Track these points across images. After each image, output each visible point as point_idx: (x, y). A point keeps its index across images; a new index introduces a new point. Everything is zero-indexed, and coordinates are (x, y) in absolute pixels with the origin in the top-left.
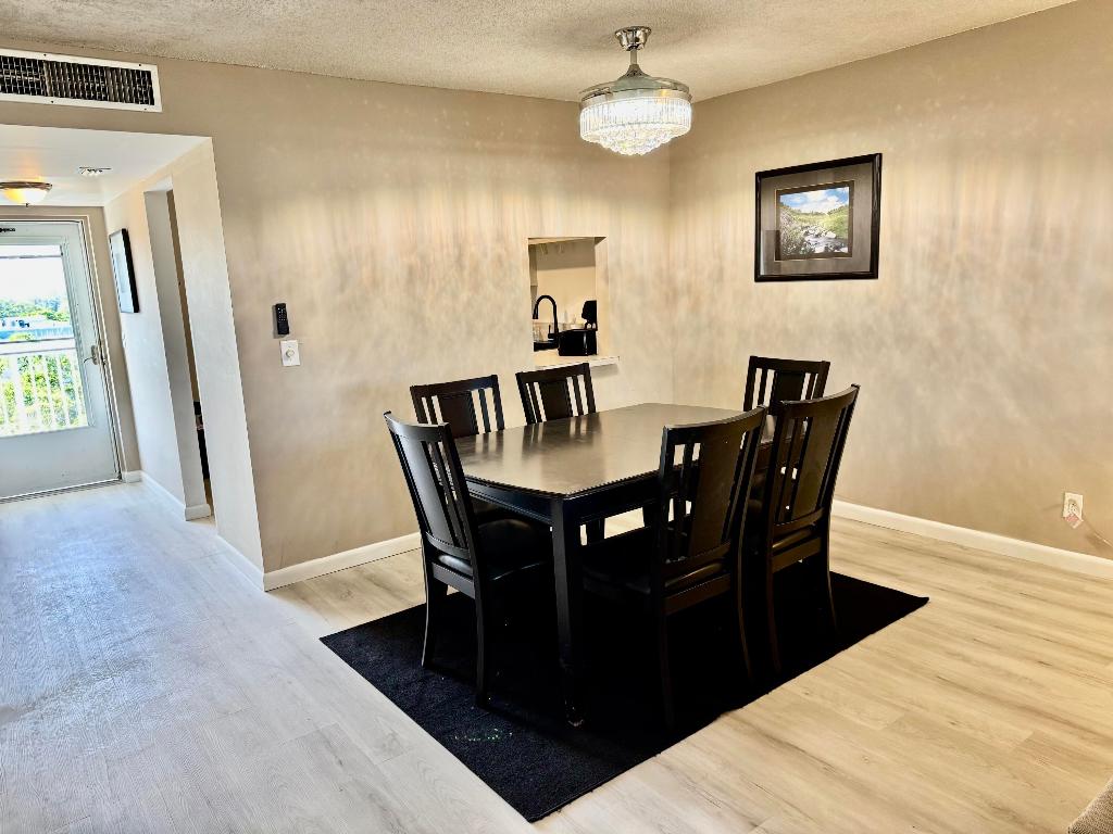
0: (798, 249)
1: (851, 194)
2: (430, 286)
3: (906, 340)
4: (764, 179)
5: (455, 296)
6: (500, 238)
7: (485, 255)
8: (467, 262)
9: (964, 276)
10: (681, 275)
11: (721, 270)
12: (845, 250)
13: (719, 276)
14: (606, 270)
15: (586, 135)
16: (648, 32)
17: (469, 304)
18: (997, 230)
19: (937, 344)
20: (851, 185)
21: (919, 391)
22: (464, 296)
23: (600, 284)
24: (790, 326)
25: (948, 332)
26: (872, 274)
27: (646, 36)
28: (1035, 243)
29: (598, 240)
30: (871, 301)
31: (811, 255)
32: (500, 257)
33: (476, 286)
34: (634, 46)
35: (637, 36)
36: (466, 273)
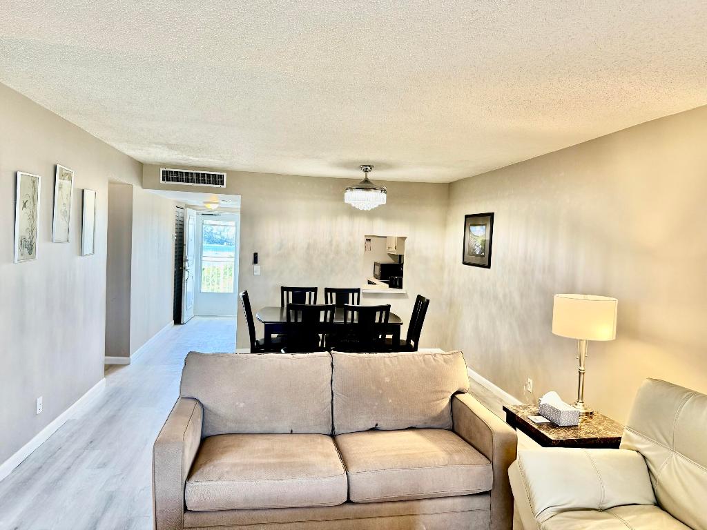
0: (473, 251)
1: (486, 229)
2: (316, 252)
3: (496, 298)
4: (468, 218)
5: (327, 256)
6: (351, 234)
7: (343, 241)
8: (334, 243)
9: (509, 271)
12: (483, 254)
13: (455, 260)
17: (333, 259)
18: (518, 252)
19: (502, 301)
20: (485, 224)
22: (331, 256)
25: (505, 296)
26: (489, 266)
27: (371, 168)
29: (404, 238)
30: (488, 279)
31: (476, 255)
32: (350, 242)
33: (337, 253)
34: (366, 171)
35: (367, 168)
36: (333, 248)
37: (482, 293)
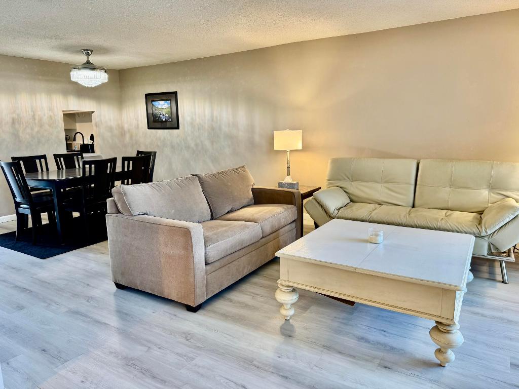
0: (158, 119)
1: (171, 103)
2: (22, 126)
3: (188, 147)
4: (147, 96)
5: (32, 129)
6: (51, 109)
7: (45, 115)
8: (37, 117)
9: (199, 129)
10: (126, 126)
11: (138, 125)
12: (171, 120)
13: (138, 127)
14: (96, 123)
15: (73, 79)
16: (92, 51)
17: (38, 132)
18: (205, 116)
19: (195, 148)
20: (170, 100)
21: (192, 163)
22: (36, 129)
23: (94, 128)
24: (159, 144)
25: (197, 145)
26: (178, 128)
27: (91, 52)
28: (212, 120)
29: (93, 112)
30: (178, 136)
31: (162, 122)
32: (51, 116)
33: (41, 126)
34: (88, 54)
35: (88, 52)
36: (37, 121)
37: (173, 147)
